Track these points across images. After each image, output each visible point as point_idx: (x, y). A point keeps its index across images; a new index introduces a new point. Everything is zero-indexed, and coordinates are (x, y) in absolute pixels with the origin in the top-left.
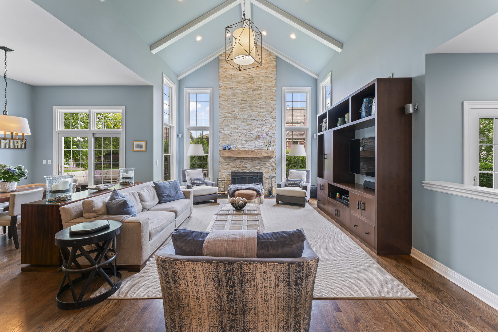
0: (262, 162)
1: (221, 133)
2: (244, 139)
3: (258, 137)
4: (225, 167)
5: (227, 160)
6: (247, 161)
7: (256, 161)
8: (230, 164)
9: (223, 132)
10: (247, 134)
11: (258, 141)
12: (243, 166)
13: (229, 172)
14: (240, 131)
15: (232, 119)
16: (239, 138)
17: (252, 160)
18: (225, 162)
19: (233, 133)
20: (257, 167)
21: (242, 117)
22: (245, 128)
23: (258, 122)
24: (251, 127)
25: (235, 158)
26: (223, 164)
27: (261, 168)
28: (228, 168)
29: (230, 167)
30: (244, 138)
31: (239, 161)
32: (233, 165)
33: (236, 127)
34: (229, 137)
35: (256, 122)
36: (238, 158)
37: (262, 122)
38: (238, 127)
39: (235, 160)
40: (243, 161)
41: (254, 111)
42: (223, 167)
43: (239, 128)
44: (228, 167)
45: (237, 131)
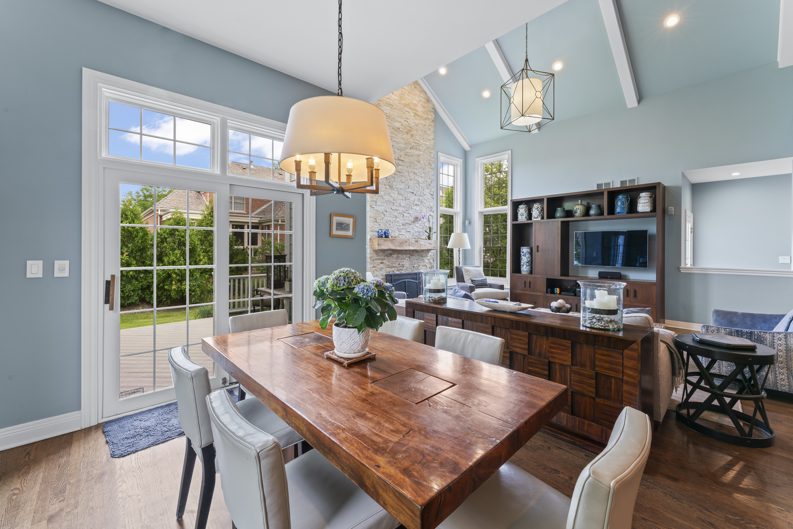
0: (421, 258)
1: (373, 209)
2: (401, 222)
3: (417, 219)
4: (378, 266)
5: (380, 256)
6: (404, 256)
7: (413, 256)
8: (384, 261)
9: (376, 208)
10: (405, 214)
11: (417, 225)
12: (399, 264)
13: (382, 275)
14: (397, 208)
15: (386, 187)
16: (394, 219)
17: (410, 254)
18: (377, 258)
19: (388, 210)
20: (415, 266)
21: (398, 187)
22: (402, 204)
23: (416, 198)
24: (409, 204)
25: (390, 252)
26: (375, 261)
27: (419, 266)
28: (381, 269)
29: (384, 267)
30: (401, 220)
31: (395, 256)
32: (387, 263)
33: (392, 200)
34: (383, 216)
35: (414, 196)
36: (394, 251)
37: (421, 198)
38: (394, 202)
39: (391, 254)
40: (400, 255)
41: (412, 180)
42: (374, 267)
43: (396, 204)
44: (381, 266)
45: (394, 208)
